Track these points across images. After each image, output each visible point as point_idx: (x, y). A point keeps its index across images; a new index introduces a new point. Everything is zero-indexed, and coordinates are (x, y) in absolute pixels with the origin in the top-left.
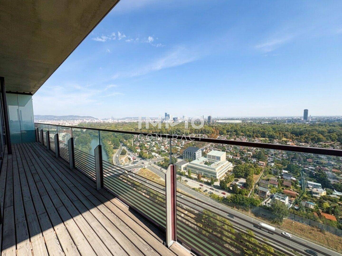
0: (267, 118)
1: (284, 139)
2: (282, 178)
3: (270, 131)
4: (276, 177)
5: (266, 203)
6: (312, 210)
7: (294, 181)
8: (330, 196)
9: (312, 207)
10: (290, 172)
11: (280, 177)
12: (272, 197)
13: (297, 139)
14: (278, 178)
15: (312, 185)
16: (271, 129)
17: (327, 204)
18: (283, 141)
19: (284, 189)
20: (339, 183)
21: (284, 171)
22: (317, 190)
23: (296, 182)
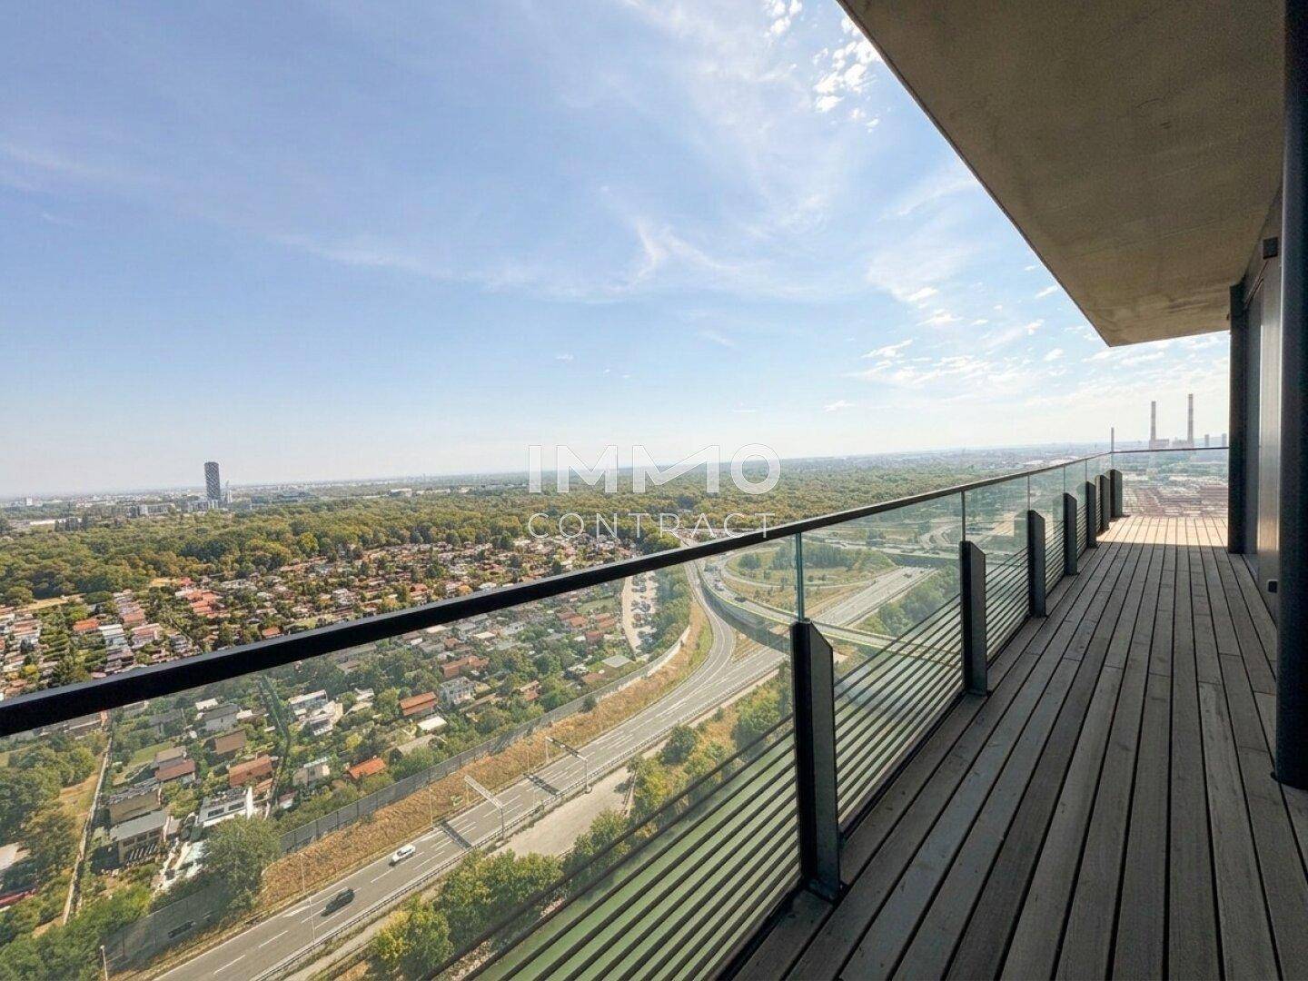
0: (39, 504)
1: (159, 582)
2: (203, 734)
3: (79, 561)
4: (179, 744)
5: (170, 875)
6: (329, 782)
7: (246, 721)
8: (352, 712)
9: (326, 771)
10: (227, 698)
11: (193, 735)
12: (188, 832)
13: (206, 572)
14: (189, 741)
15: (301, 705)
16: (85, 551)
17: (355, 739)
18: (154, 590)
19: (228, 767)
20: (358, 666)
21: (200, 705)
22: (323, 712)
23: (256, 724)
